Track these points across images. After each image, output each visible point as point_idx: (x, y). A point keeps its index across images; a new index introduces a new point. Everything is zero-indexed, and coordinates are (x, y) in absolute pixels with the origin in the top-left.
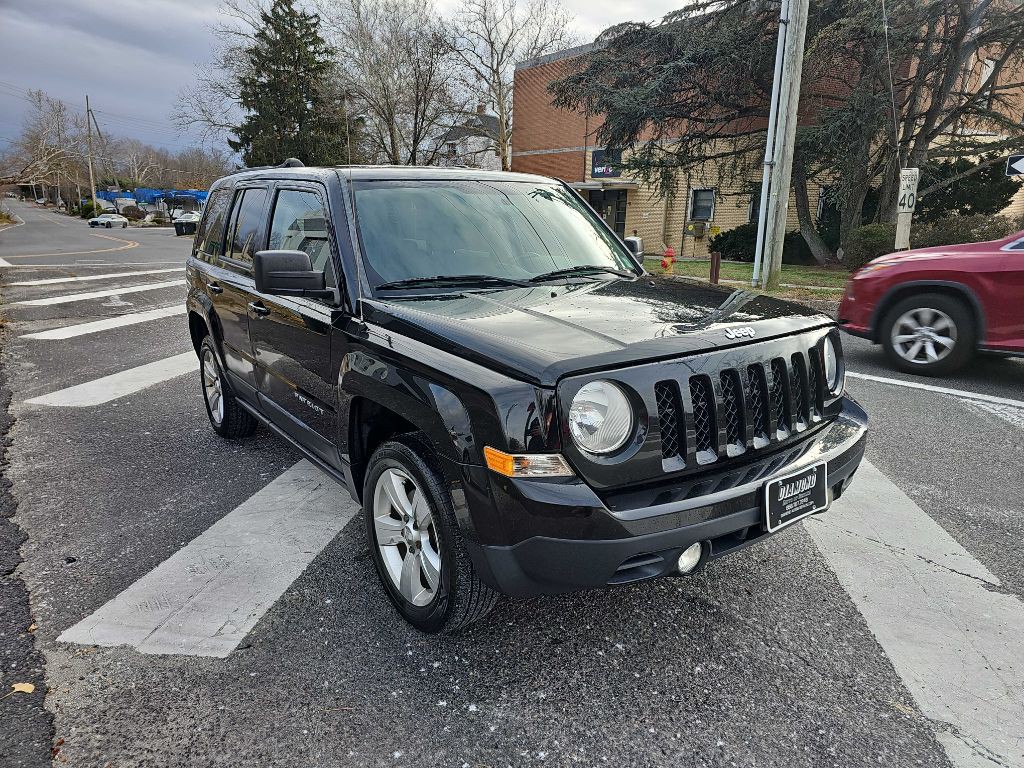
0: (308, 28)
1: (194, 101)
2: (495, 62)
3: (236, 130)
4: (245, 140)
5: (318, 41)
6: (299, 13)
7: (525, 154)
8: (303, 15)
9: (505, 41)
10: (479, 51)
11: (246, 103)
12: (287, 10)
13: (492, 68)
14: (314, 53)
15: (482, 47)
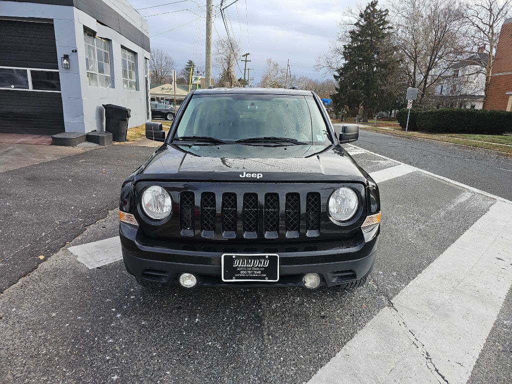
0: (381, 17)
1: (325, 58)
2: (492, 20)
3: (338, 70)
4: (341, 74)
5: (385, 22)
6: (378, 10)
7: (500, 74)
8: (380, 11)
9: (500, 8)
10: (481, 16)
11: (346, 57)
12: (372, 10)
13: (489, 25)
14: (383, 29)
15: (484, 13)
